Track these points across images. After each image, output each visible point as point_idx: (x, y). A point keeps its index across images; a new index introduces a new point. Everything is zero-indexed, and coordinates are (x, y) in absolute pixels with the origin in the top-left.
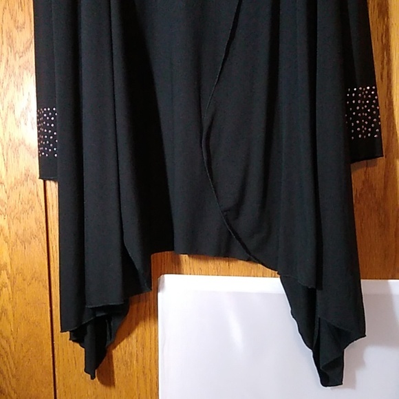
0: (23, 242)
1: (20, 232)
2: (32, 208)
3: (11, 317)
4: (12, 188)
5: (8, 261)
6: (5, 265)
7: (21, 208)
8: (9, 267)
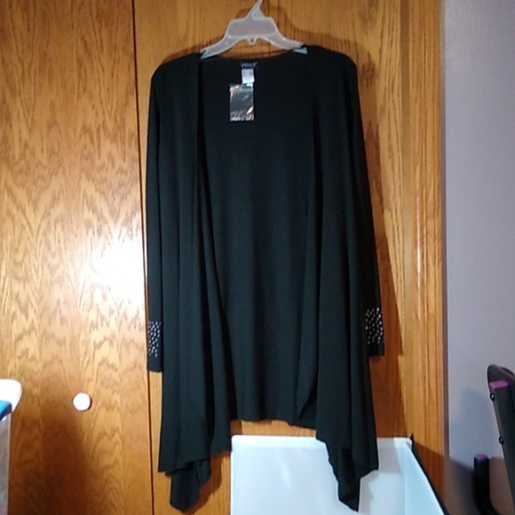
0: (131, 412)
1: (129, 405)
2: (139, 388)
3: (121, 466)
4: (124, 373)
5: (120, 426)
6: (118, 428)
7: (130, 387)
8: (120, 429)
